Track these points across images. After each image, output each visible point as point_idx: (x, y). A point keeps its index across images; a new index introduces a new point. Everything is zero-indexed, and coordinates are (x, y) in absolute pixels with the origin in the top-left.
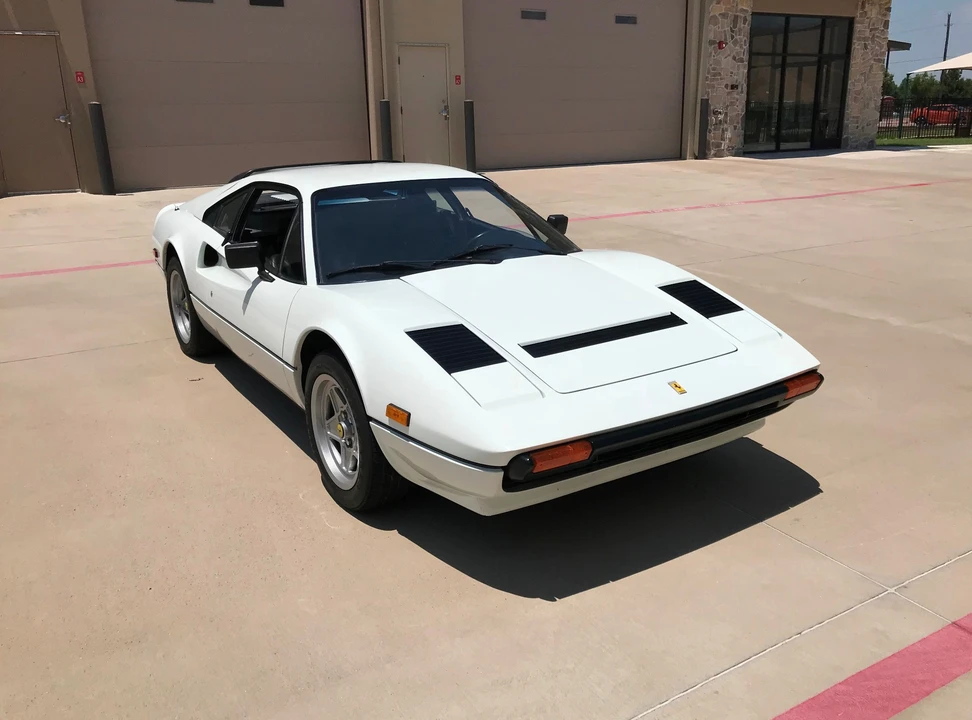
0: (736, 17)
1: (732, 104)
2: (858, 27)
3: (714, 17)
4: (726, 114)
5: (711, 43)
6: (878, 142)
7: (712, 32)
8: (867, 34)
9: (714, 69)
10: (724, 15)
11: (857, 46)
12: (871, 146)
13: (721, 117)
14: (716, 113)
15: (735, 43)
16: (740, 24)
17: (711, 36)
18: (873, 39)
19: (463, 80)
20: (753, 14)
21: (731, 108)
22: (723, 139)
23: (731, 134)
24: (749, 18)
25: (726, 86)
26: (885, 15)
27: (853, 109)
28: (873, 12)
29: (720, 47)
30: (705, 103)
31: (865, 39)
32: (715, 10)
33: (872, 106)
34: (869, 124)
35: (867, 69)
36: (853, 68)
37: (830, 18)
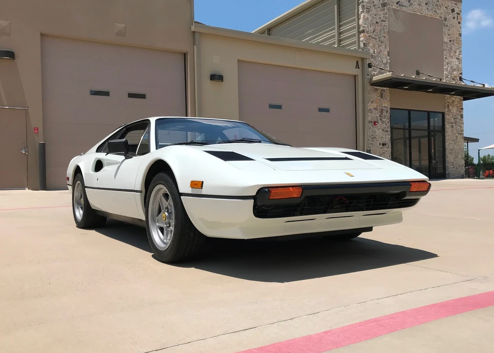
0: (382, 110)
1: (384, 153)
2: (447, 117)
3: (370, 109)
5: (370, 122)
7: (370, 117)
8: (452, 121)
9: (372, 135)
10: (375, 109)
11: (447, 126)
15: (383, 122)
16: (385, 113)
17: (370, 119)
18: (456, 124)
20: (391, 109)
24: (389, 111)
25: (380, 144)
26: (460, 112)
27: (450, 158)
28: (454, 110)
29: (375, 124)
31: (451, 123)
32: (371, 106)
33: (460, 156)
34: (460, 166)
35: (454, 138)
36: (447, 138)
37: (431, 112)
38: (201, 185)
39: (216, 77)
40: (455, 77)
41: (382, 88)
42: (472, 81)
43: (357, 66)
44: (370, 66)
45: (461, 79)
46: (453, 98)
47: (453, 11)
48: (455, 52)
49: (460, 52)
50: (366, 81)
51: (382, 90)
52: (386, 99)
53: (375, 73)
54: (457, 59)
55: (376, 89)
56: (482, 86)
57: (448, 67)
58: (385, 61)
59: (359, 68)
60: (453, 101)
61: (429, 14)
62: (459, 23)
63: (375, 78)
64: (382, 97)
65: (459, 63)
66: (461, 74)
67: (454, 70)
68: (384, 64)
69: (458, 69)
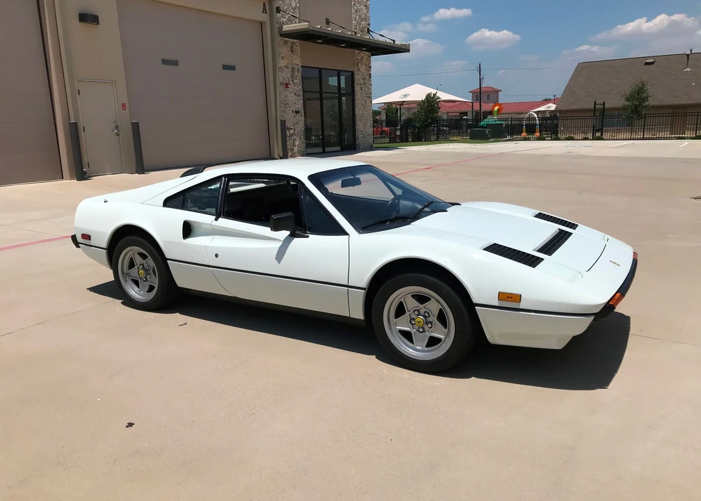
0: (293, 68)
1: (297, 123)
2: (357, 77)
3: (281, 67)
4: (294, 129)
5: (282, 84)
6: (375, 146)
7: (283, 76)
9: (285, 101)
10: (287, 67)
11: (357, 88)
12: (371, 149)
13: (292, 131)
14: (289, 129)
15: (295, 84)
16: (296, 71)
17: (281, 80)
18: (364, 85)
19: (127, 106)
20: (302, 67)
21: (297, 125)
22: (294, 146)
23: (298, 143)
24: (300, 69)
25: (293, 112)
26: (369, 71)
27: (360, 126)
28: (363, 69)
30: (283, 123)
31: (361, 84)
32: (282, 63)
33: (369, 124)
34: (369, 135)
35: (364, 102)
36: (357, 102)
37: (342, 71)
38: (518, 298)
40: (364, 28)
41: (292, 40)
42: (381, 35)
43: (264, 11)
44: (278, 10)
45: (369, 31)
46: (362, 54)
50: (276, 31)
51: (292, 43)
52: (297, 54)
53: (285, 20)
54: (365, 6)
55: (286, 42)
56: (392, 42)
57: (357, 15)
58: (293, 5)
59: (266, 13)
60: (362, 57)
63: (286, 28)
64: (292, 51)
65: (367, 12)
66: (369, 25)
67: (363, 20)
68: (293, 8)
69: (366, 19)
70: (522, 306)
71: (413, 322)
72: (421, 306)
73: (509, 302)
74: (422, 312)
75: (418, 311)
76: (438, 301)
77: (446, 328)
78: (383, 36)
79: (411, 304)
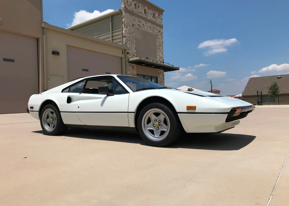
0: (133, 75)
2: (159, 79)
18: (162, 82)
20: (137, 74)
26: (163, 77)
28: (161, 76)
31: (160, 82)
32: (129, 72)
37: (153, 76)
38: (194, 108)
39: (55, 53)
40: (161, 61)
41: (133, 64)
42: (168, 64)
44: (128, 53)
45: (163, 62)
46: (161, 71)
47: (160, 32)
48: (161, 50)
49: (163, 50)
50: (127, 60)
51: (133, 65)
52: (135, 70)
53: (130, 57)
54: (162, 53)
55: (131, 65)
56: (172, 66)
57: (159, 56)
58: (134, 52)
59: (123, 54)
60: (161, 72)
61: (151, 32)
62: (162, 37)
63: (131, 60)
64: (133, 69)
65: (163, 55)
66: (163, 60)
67: (161, 58)
69: (162, 58)
70: (197, 111)
71: (154, 126)
72: (157, 118)
73: (191, 109)
74: (158, 120)
75: (156, 120)
76: (164, 114)
77: (167, 126)
78: (169, 64)
79: (153, 117)
